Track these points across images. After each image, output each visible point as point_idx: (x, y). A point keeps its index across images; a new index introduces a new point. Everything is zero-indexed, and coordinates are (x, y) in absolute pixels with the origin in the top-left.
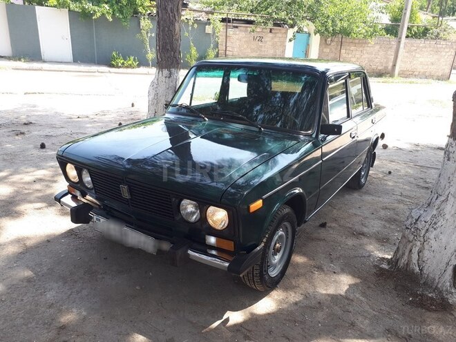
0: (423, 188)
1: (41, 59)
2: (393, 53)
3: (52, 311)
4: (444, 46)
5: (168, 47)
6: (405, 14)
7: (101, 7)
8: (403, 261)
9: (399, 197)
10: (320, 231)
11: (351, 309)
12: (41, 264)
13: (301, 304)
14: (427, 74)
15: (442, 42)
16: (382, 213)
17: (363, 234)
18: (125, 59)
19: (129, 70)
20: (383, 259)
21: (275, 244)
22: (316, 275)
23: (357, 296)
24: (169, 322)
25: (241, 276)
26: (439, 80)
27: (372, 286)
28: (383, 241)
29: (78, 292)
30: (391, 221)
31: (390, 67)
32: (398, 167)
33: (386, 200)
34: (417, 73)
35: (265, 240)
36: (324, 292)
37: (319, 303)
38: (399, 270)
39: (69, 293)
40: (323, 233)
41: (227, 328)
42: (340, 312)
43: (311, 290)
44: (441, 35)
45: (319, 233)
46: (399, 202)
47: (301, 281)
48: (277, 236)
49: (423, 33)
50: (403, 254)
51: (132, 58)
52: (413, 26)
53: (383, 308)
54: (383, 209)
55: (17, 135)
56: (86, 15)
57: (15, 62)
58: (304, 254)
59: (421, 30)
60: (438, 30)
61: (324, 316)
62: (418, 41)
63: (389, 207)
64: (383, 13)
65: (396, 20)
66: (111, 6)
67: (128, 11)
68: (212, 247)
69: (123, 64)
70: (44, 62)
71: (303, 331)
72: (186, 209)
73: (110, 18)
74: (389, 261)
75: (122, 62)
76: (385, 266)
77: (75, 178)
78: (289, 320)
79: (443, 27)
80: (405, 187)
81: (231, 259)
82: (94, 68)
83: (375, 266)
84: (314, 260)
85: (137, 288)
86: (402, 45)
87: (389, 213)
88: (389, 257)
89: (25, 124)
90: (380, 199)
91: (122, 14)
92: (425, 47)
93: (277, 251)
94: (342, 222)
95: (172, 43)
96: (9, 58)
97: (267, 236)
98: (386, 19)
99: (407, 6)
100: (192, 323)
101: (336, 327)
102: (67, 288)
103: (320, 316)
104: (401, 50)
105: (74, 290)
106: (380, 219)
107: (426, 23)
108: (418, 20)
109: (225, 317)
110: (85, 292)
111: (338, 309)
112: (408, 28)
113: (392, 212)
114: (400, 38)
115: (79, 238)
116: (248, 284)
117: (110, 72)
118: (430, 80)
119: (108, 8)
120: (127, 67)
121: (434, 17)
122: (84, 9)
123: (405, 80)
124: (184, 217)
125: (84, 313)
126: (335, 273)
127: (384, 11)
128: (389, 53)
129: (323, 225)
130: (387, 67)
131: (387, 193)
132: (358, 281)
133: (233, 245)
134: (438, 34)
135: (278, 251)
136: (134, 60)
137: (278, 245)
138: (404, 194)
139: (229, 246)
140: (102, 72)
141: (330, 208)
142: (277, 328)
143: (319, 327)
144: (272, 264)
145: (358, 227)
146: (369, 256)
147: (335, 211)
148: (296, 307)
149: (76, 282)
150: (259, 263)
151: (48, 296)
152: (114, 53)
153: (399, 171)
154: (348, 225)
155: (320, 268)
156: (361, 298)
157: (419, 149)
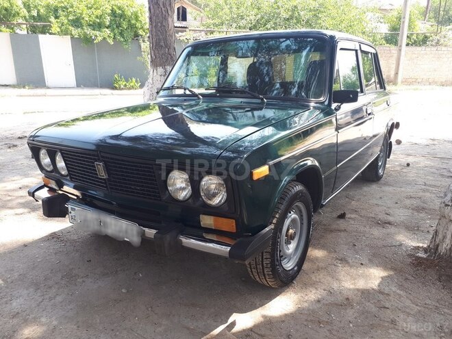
0: (448, 177)
1: (45, 86)
2: (395, 62)
3: (15, 321)
4: (445, 52)
5: (162, 44)
6: (404, 22)
7: (101, 32)
8: (445, 246)
9: (423, 187)
10: (338, 222)
11: (387, 305)
12: (13, 270)
13: (325, 302)
14: (430, 81)
15: (444, 48)
16: (408, 202)
17: (389, 223)
18: (127, 81)
19: (132, 91)
20: (418, 248)
21: (288, 230)
22: (340, 268)
23: (394, 289)
24: (160, 329)
25: (247, 262)
26: (443, 85)
27: (410, 277)
28: (413, 229)
29: (50, 299)
30: (419, 209)
31: (392, 76)
32: (416, 159)
33: (409, 190)
34: (420, 81)
35: (274, 221)
36: (352, 287)
37: (348, 299)
38: (440, 257)
39: (40, 300)
40: (342, 224)
41: (234, 334)
42: (374, 309)
43: (335, 285)
44: (442, 41)
45: (338, 224)
46: (424, 191)
47: (321, 275)
48: (290, 219)
49: (424, 41)
50: (444, 237)
51: (134, 80)
52: (412, 34)
53: (428, 302)
54: (406, 198)
55: (10, 147)
56: (88, 40)
57: (19, 90)
58: (323, 247)
59: (421, 38)
60: (438, 37)
61: (356, 315)
62: (419, 49)
63: (414, 196)
64: (381, 22)
65: (395, 29)
66: (113, 30)
67: (129, 35)
68: (209, 231)
69: (125, 85)
70: (48, 88)
71: (331, 333)
72: (174, 184)
73: (111, 41)
74: (426, 250)
75: (124, 83)
76: (421, 255)
77: (49, 166)
78: (311, 321)
79: (442, 33)
80: (428, 177)
81: (232, 243)
82: (97, 91)
83: (410, 256)
84: (335, 252)
85: (123, 291)
86: (403, 53)
87: (415, 202)
88: (425, 246)
89: (19, 138)
90: (402, 189)
91: (123, 38)
92: (426, 54)
93: (290, 238)
94: (363, 213)
95: (165, 40)
96: (13, 86)
97: (277, 216)
98: (384, 29)
99: (405, 14)
100: (188, 329)
101: (372, 326)
102: (39, 294)
103: (350, 314)
104: (402, 58)
105: (47, 296)
106: (406, 207)
107: (425, 31)
108: (417, 28)
109: (230, 320)
110: (59, 299)
111: (373, 306)
112: (408, 37)
113: (418, 201)
114: (401, 46)
115: (61, 241)
116: (258, 279)
117: (112, 94)
118: (434, 86)
119: (109, 32)
120: (130, 89)
121: (432, 26)
122: (85, 35)
123: (408, 87)
124: (172, 195)
125: (55, 323)
126: (362, 264)
127: (382, 20)
128: (390, 61)
129: (342, 216)
130: (390, 76)
131: (408, 183)
132: (392, 273)
133: (234, 224)
134: (438, 40)
135: (292, 238)
136: (136, 81)
137: (291, 231)
138: (428, 183)
139: (229, 225)
140: (105, 95)
141: (347, 199)
142: (297, 330)
143: (350, 327)
144: (285, 253)
145: (382, 217)
146: (401, 245)
147: (353, 202)
148: (319, 305)
149: (50, 287)
150: (269, 250)
151: (14, 304)
152: (116, 76)
153: (417, 163)
154: (371, 215)
155: (344, 260)
156: (398, 291)
157: (435, 143)
